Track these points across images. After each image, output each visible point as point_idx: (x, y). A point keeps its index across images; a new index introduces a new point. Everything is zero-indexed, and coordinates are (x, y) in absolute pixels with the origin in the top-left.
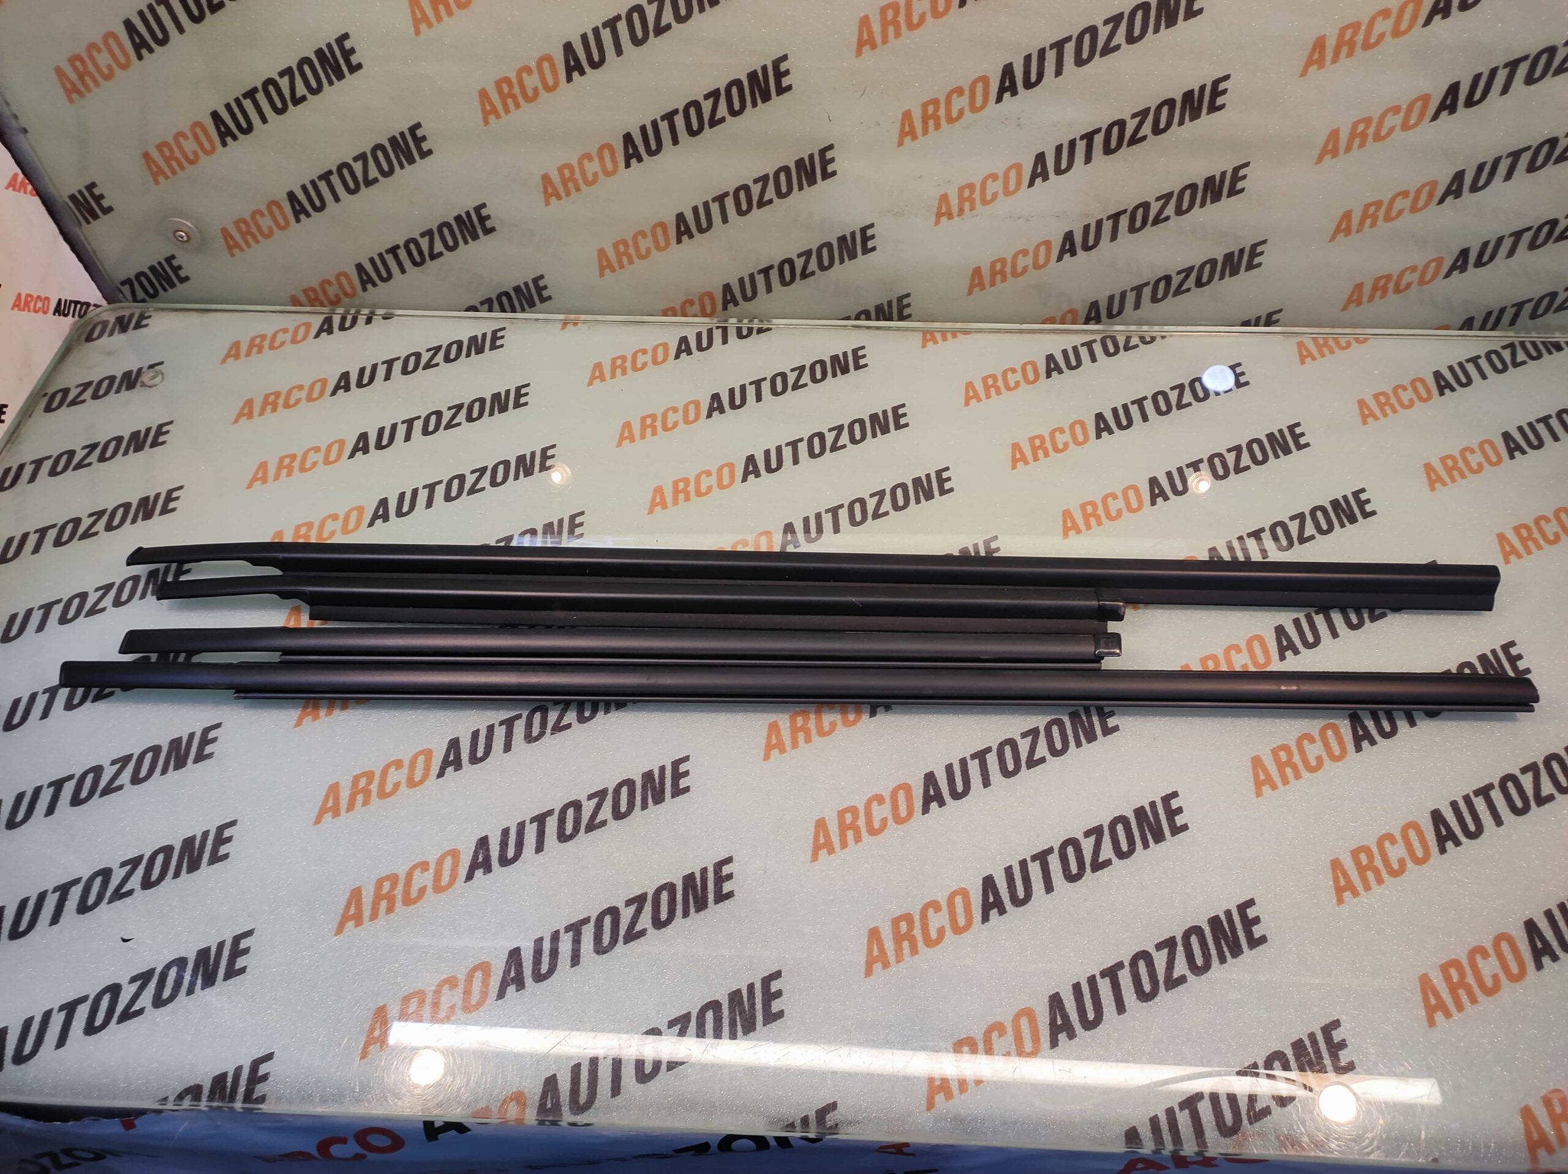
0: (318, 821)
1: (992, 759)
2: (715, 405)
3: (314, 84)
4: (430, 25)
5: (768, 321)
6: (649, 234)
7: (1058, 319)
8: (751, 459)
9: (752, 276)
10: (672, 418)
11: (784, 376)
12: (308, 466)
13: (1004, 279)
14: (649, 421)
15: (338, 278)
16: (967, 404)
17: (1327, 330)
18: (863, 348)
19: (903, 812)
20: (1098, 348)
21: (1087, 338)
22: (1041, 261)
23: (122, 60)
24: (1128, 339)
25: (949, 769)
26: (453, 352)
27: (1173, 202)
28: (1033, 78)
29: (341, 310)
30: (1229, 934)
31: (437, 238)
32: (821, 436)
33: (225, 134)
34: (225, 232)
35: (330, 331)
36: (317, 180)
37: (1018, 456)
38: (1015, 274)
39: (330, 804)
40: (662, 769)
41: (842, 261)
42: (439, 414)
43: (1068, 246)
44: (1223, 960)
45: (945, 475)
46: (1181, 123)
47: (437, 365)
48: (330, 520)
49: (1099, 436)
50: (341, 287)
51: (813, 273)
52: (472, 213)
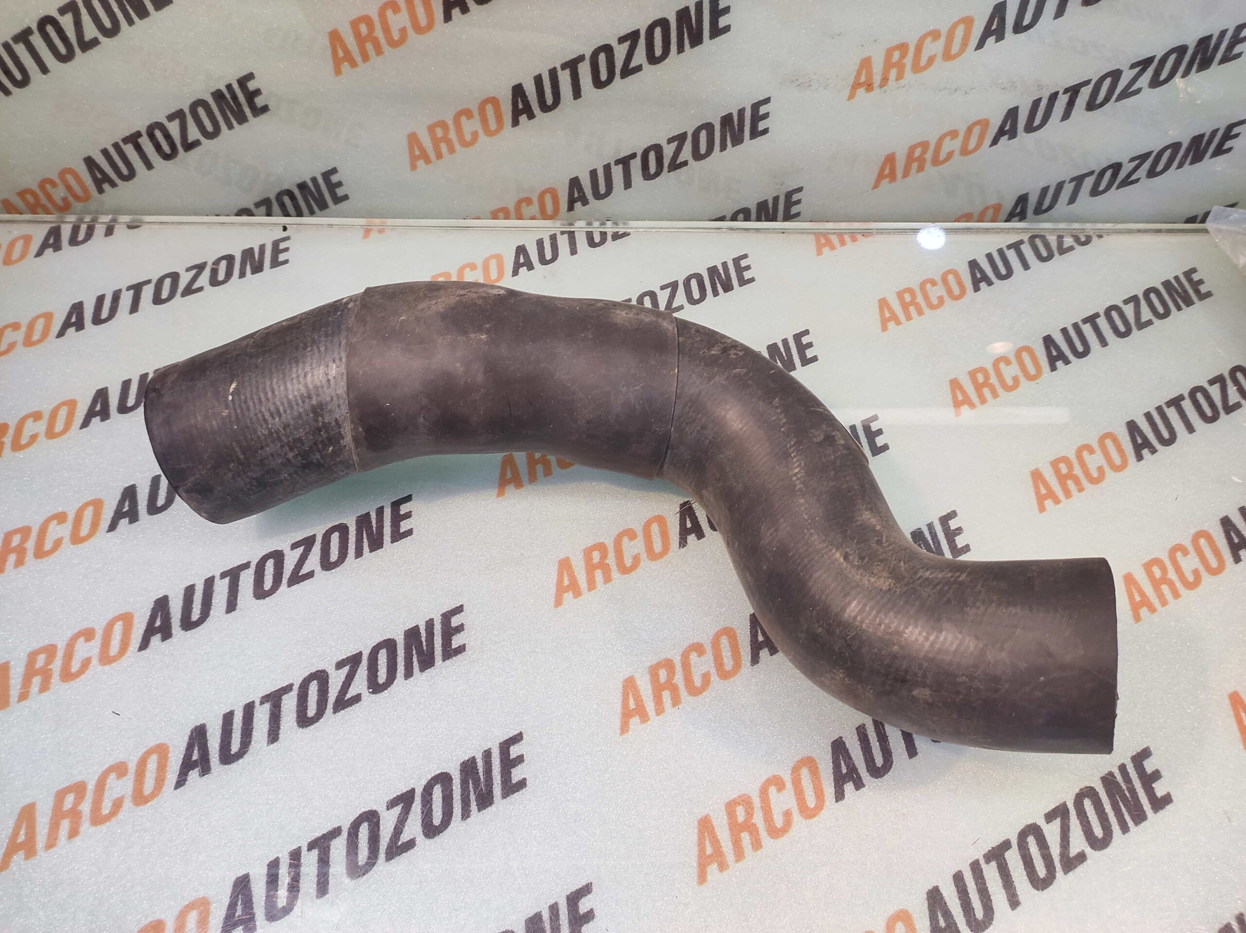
5: (624, 224)
6: (476, 113)
7: (976, 217)
9: (607, 168)
12: (24, 441)
13: (921, 169)
16: (884, 328)
18: (745, 256)
20: (1026, 249)
21: (1013, 239)
22: (972, 145)
24: (1060, 238)
25: (958, 878)
27: (1151, 69)
29: (72, 218)
31: (190, 121)
35: (57, 247)
38: (936, 162)
41: (723, 148)
43: (1009, 127)
45: (874, 427)
47: (200, 289)
48: (55, 522)
49: (1053, 368)
50: (69, 188)
51: (685, 163)
52: (236, 86)
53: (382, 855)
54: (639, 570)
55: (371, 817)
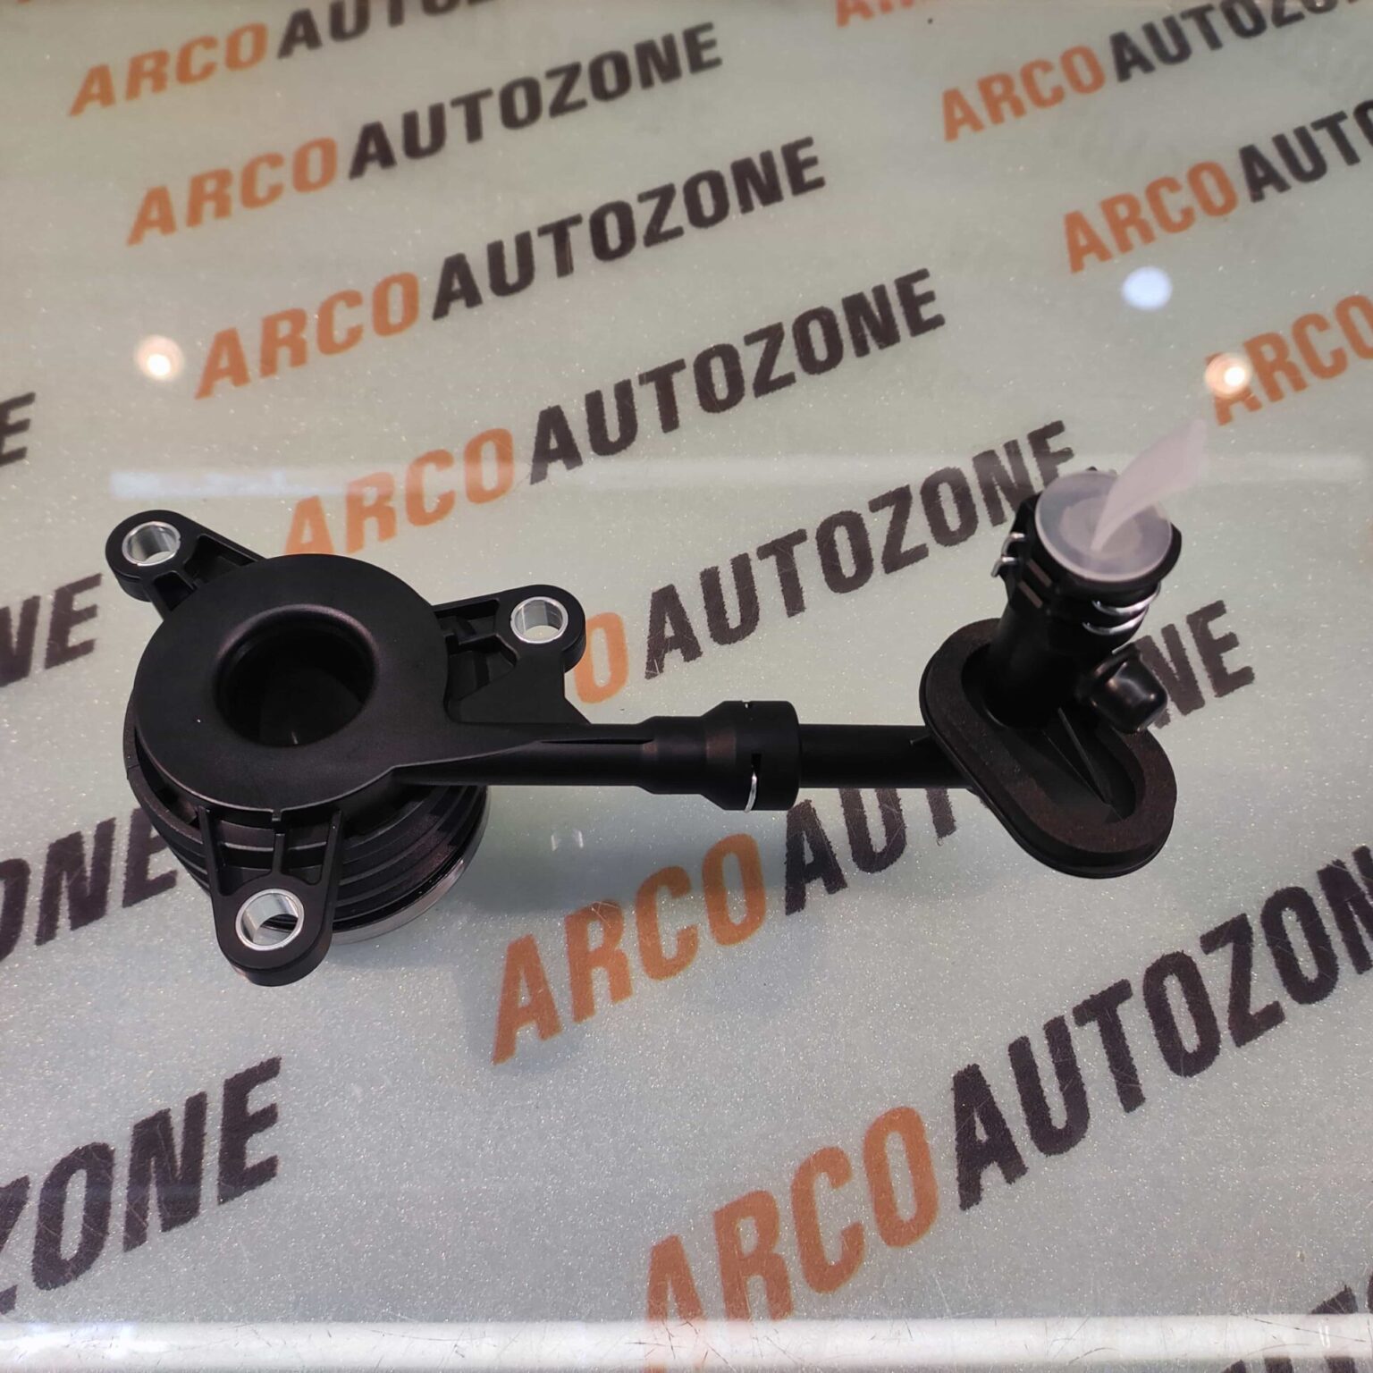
1: (1134, 1018)
2: (372, 149)
8: (456, 267)
10: (266, 178)
11: (531, 87)
14: (210, 186)
19: (906, 1208)
32: (622, 211)
37: (1083, 241)
40: (196, 1107)
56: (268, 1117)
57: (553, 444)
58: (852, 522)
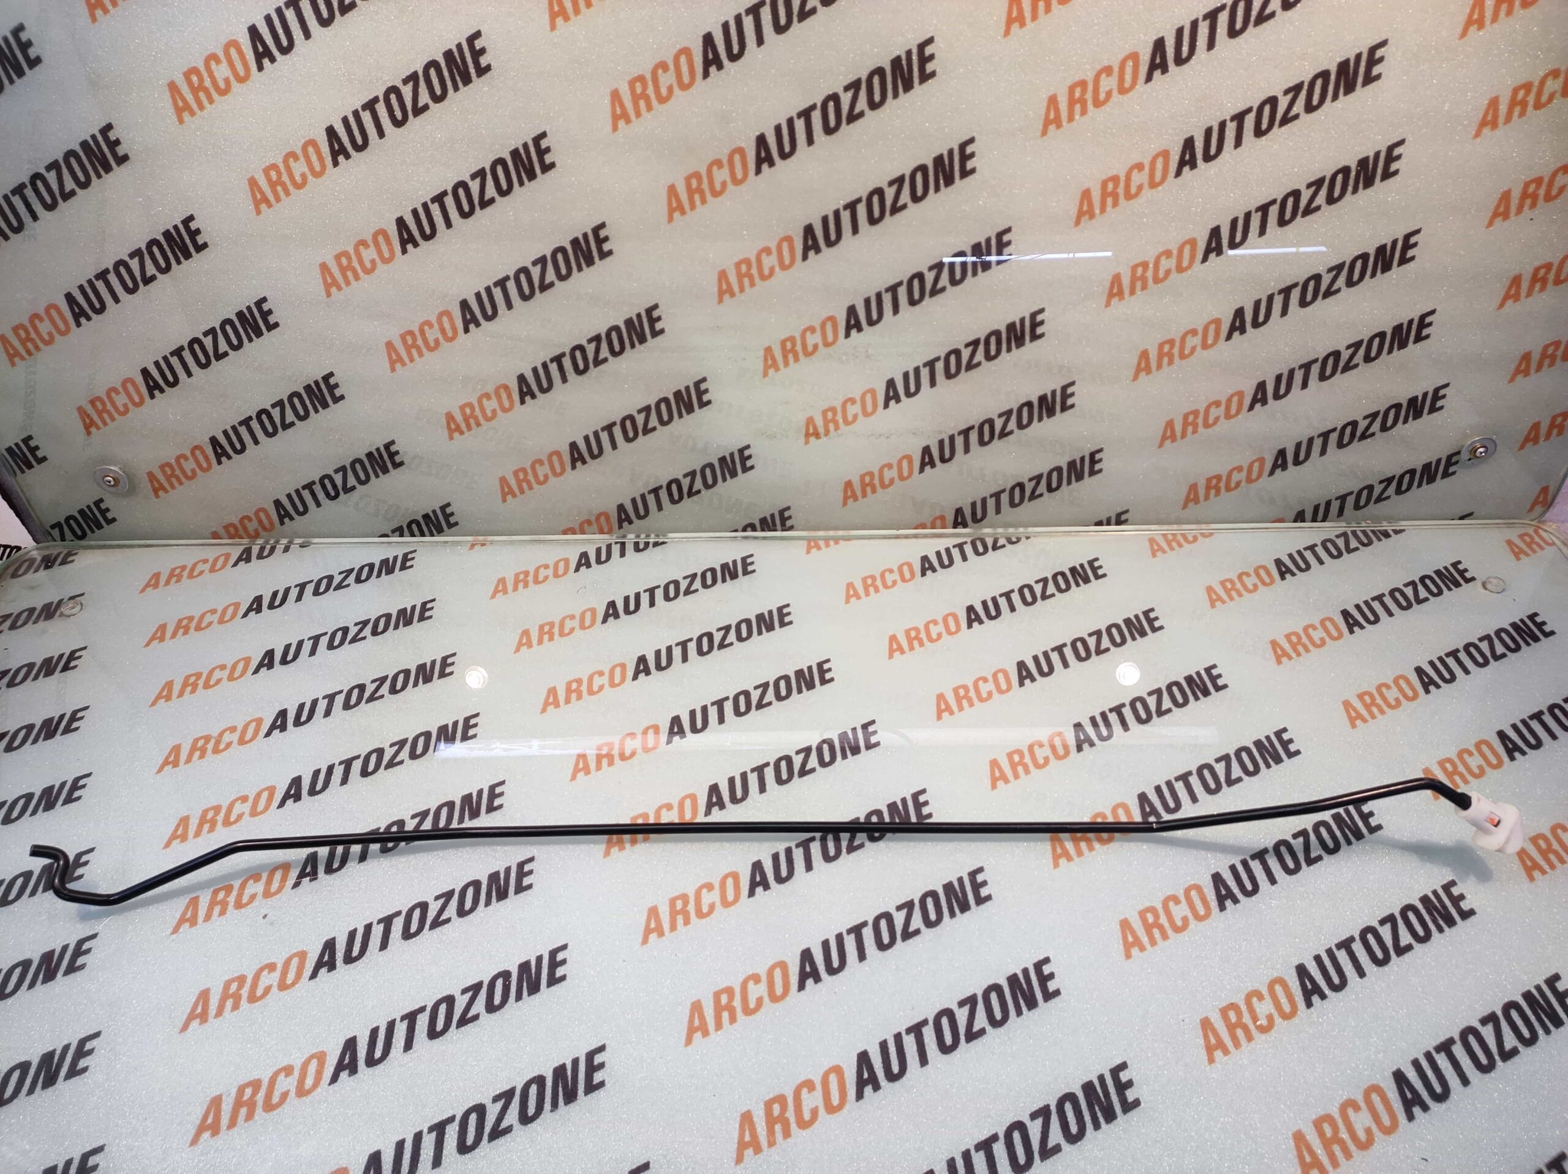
0: (185, 1027)
2: (611, 611)
3: (235, 342)
4: (339, 288)
5: (663, 535)
6: (546, 462)
7: (929, 525)
8: (642, 660)
9: (643, 496)
10: (569, 624)
11: (676, 583)
12: (212, 683)
13: (874, 491)
14: (546, 628)
15: (257, 513)
16: (847, 601)
17: (1175, 527)
18: (752, 556)
20: (968, 549)
21: (958, 540)
22: (905, 474)
23: (62, 327)
24: (995, 541)
26: (363, 574)
27: (1014, 418)
28: (875, 316)
29: (260, 542)
30: (1103, 1100)
31: (350, 473)
32: (710, 636)
33: (153, 388)
34: (151, 476)
35: (248, 560)
36: (237, 425)
37: (895, 646)
38: (884, 486)
39: (199, 1010)
40: (539, 959)
41: (724, 480)
42: (345, 630)
43: (927, 459)
44: (1097, 1126)
45: (826, 666)
46: (1009, 350)
47: (348, 586)
48: (228, 732)
49: (970, 626)
50: (260, 521)
51: (699, 492)
52: (382, 449)
53: (427, 926)
54: (634, 760)
55: (424, 906)
56: (564, 962)
57: (676, 730)
58: (788, 759)
